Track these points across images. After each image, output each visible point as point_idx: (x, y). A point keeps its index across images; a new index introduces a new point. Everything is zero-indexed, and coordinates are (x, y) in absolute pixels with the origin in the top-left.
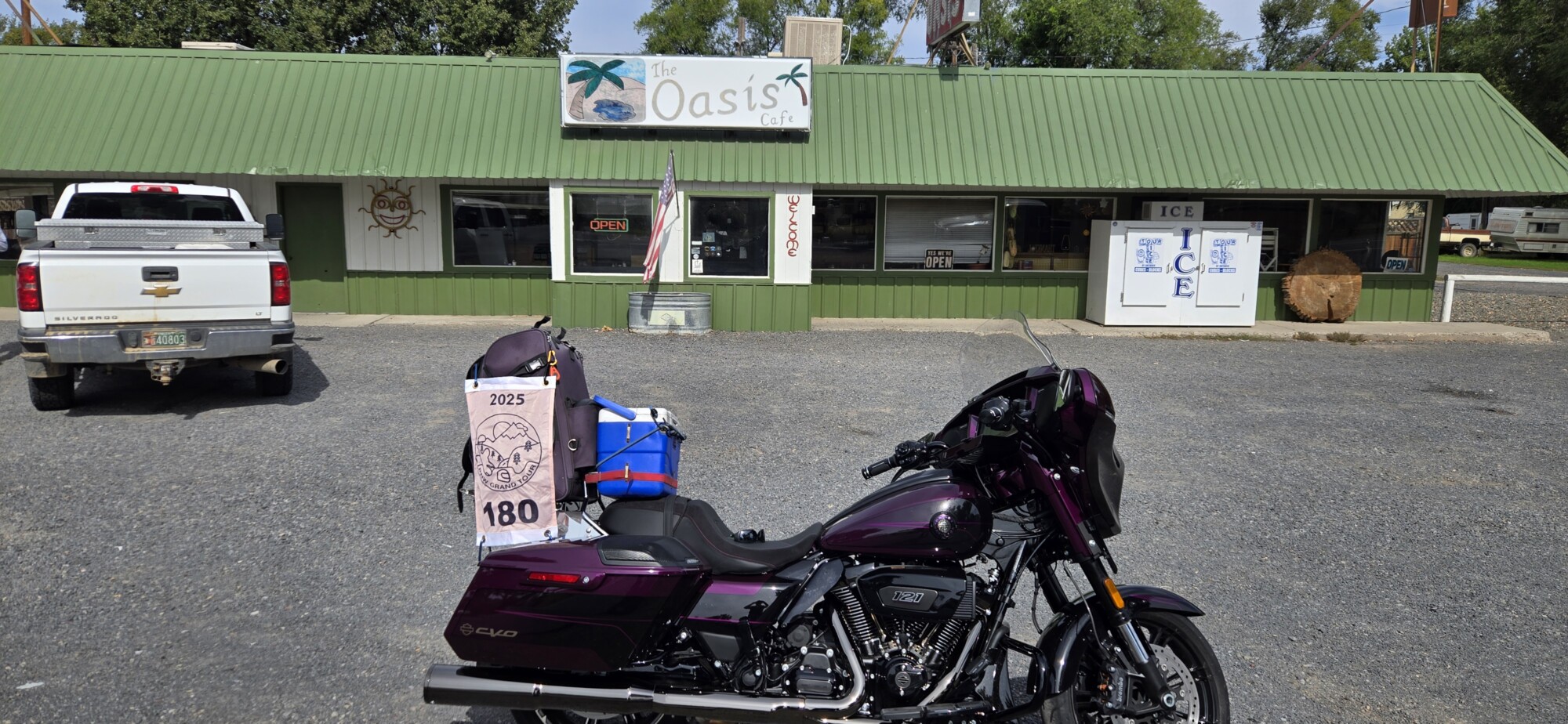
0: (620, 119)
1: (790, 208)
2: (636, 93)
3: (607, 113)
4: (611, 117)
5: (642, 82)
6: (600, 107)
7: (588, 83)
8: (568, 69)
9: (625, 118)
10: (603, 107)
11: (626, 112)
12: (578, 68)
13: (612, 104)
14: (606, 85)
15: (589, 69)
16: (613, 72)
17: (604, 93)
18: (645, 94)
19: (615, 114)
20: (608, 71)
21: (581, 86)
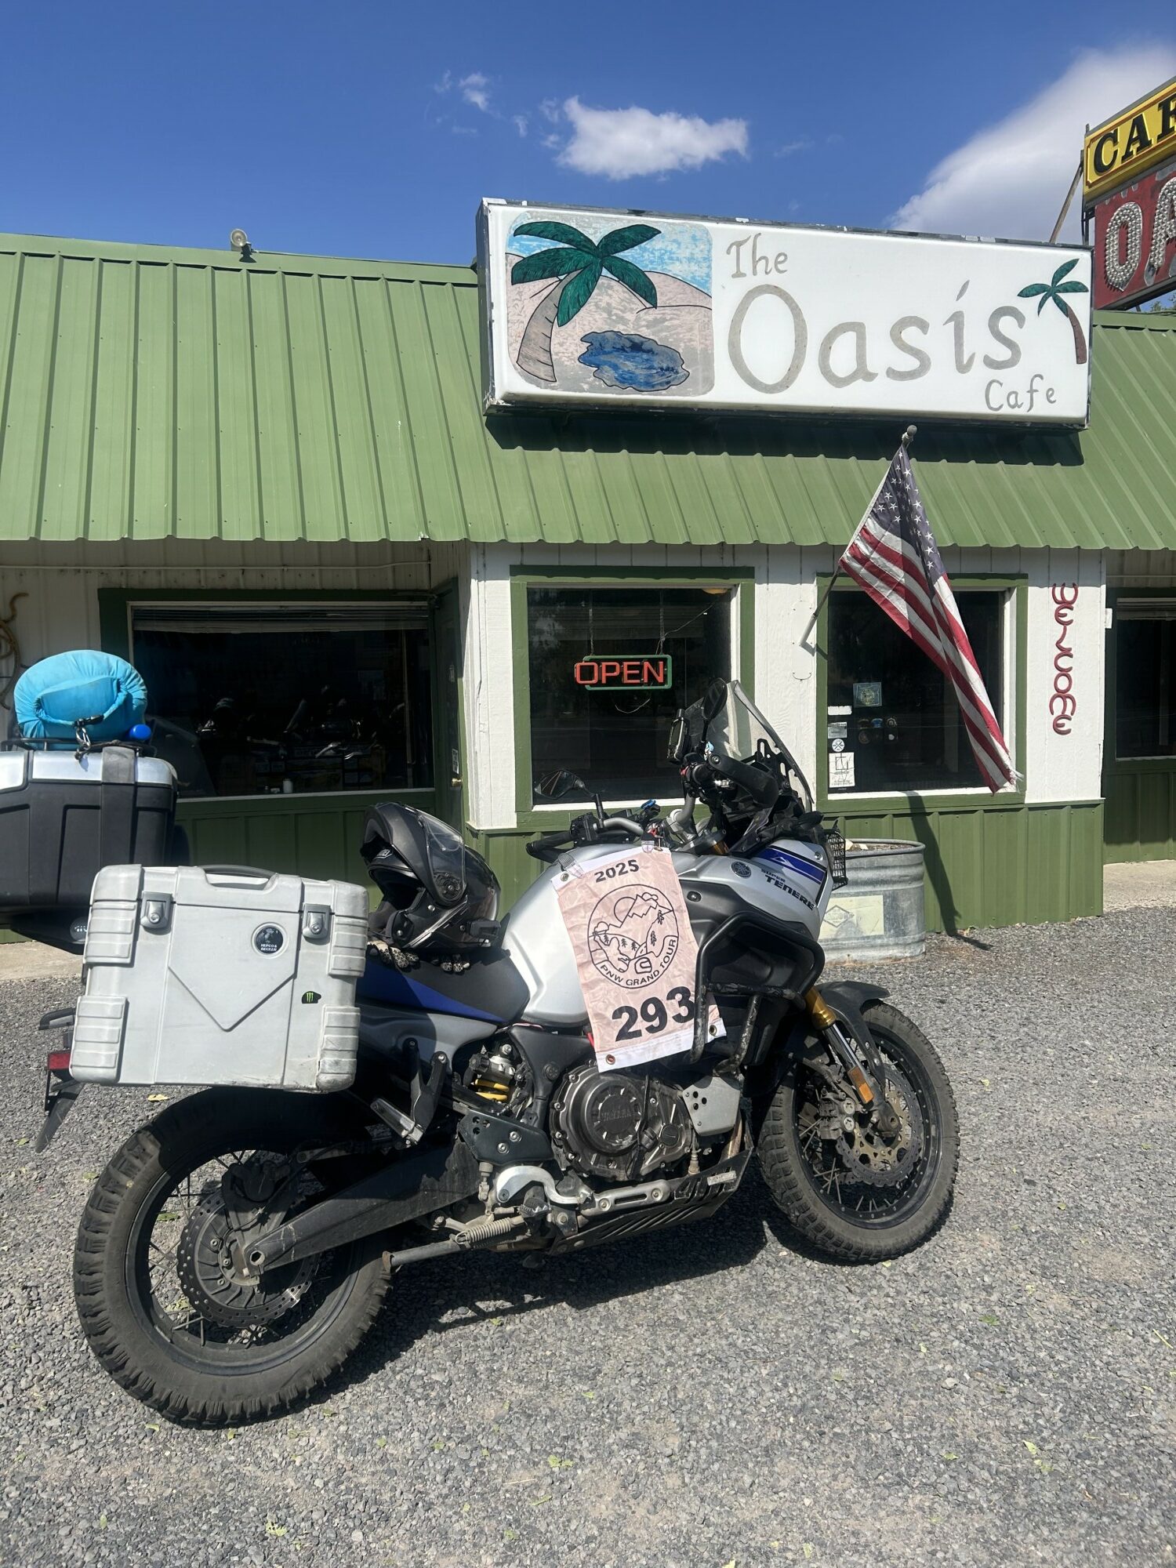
0: (649, 386)
1: (1058, 616)
2: (688, 317)
3: (615, 367)
4: (626, 381)
5: (702, 289)
6: (597, 350)
7: (564, 283)
8: (510, 244)
9: (661, 384)
10: (605, 353)
11: (665, 366)
12: (535, 244)
13: (628, 344)
14: (610, 292)
15: (566, 246)
16: (630, 260)
17: (605, 315)
18: (710, 321)
19: (638, 372)
20: (617, 255)
21: (546, 293)
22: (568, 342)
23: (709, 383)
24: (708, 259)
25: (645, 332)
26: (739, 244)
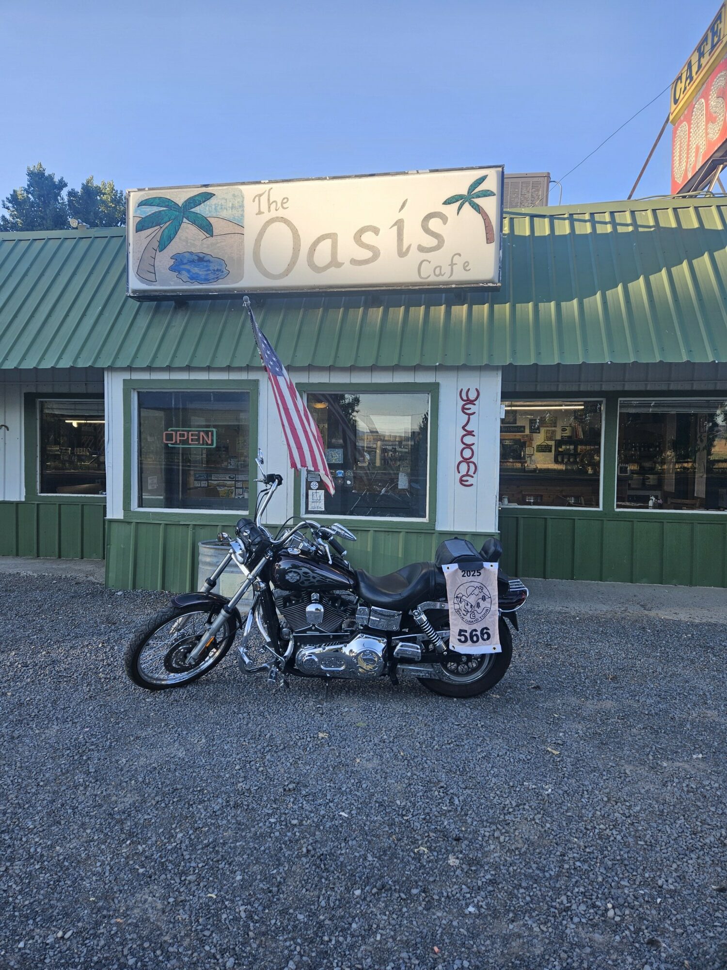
0: (207, 280)
1: (463, 409)
2: (230, 240)
3: (188, 271)
4: (194, 278)
5: (238, 223)
6: (179, 264)
7: (163, 229)
8: (135, 211)
9: (213, 279)
10: (184, 264)
11: (216, 268)
12: (148, 210)
13: (196, 258)
14: (187, 231)
15: (165, 209)
16: (198, 212)
17: (184, 243)
18: (243, 242)
19: (201, 273)
20: (193, 210)
21: (153, 235)
22: (164, 260)
23: (241, 277)
24: (242, 206)
25: (206, 251)
26: (260, 195)
